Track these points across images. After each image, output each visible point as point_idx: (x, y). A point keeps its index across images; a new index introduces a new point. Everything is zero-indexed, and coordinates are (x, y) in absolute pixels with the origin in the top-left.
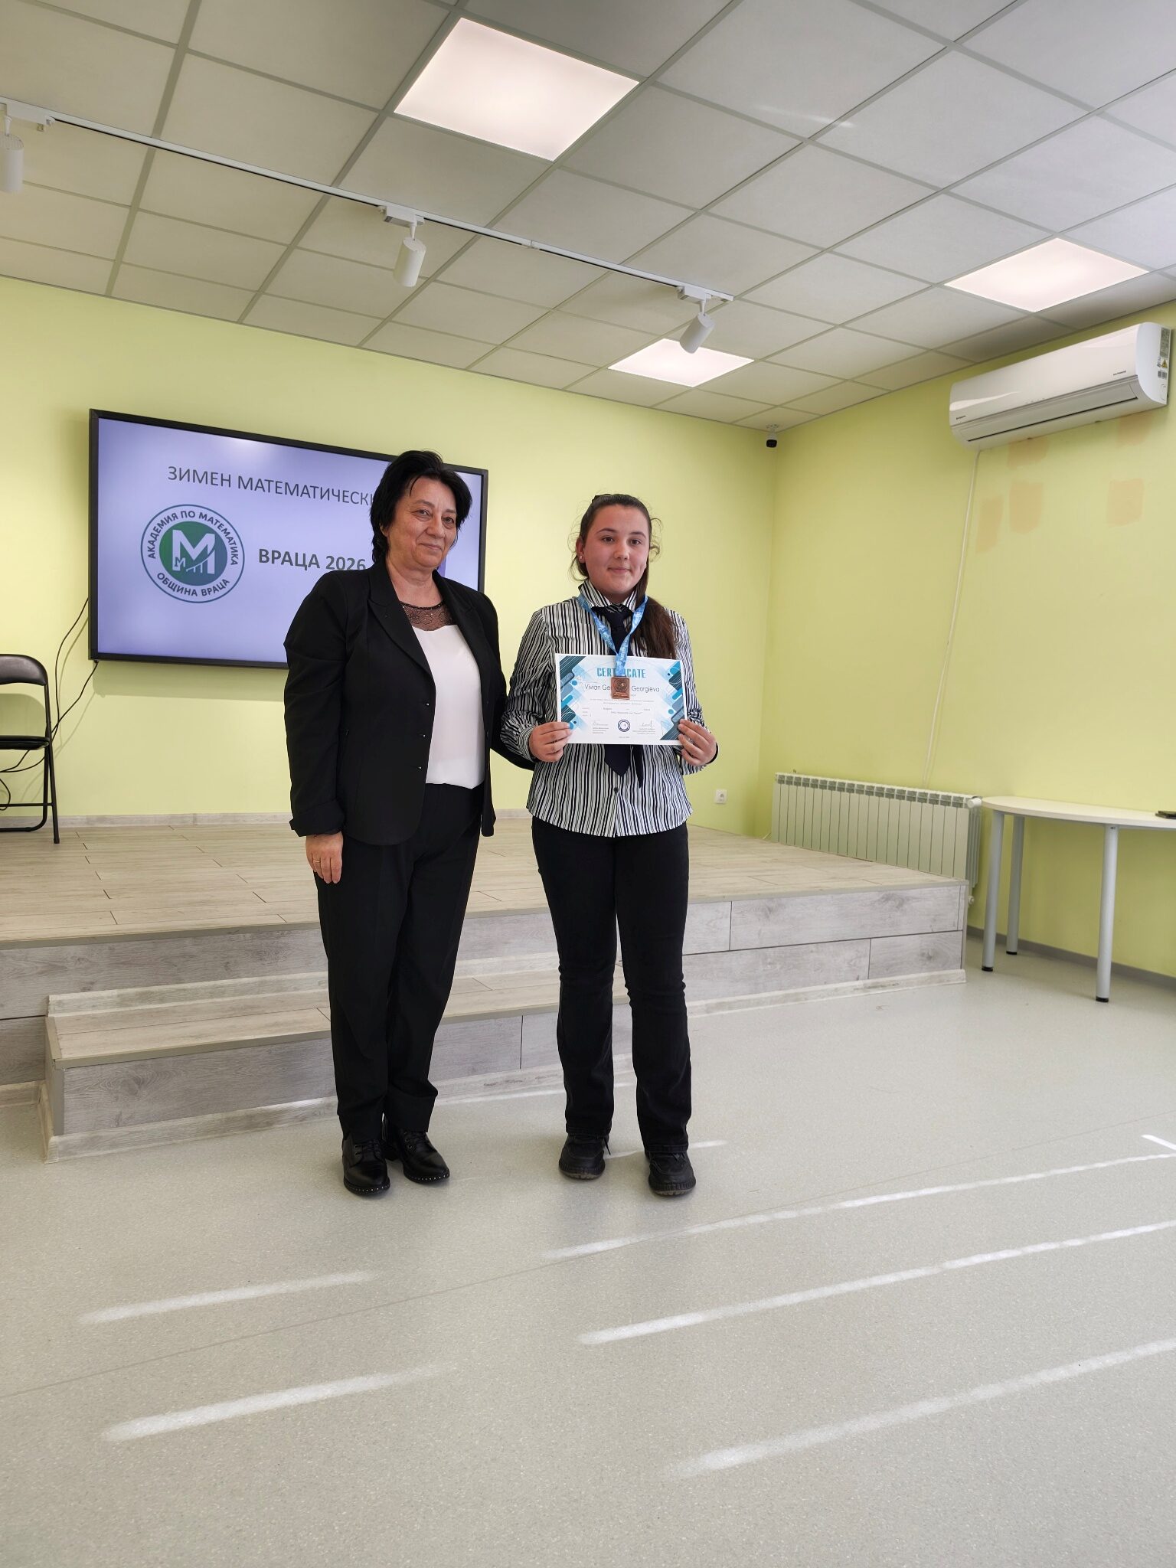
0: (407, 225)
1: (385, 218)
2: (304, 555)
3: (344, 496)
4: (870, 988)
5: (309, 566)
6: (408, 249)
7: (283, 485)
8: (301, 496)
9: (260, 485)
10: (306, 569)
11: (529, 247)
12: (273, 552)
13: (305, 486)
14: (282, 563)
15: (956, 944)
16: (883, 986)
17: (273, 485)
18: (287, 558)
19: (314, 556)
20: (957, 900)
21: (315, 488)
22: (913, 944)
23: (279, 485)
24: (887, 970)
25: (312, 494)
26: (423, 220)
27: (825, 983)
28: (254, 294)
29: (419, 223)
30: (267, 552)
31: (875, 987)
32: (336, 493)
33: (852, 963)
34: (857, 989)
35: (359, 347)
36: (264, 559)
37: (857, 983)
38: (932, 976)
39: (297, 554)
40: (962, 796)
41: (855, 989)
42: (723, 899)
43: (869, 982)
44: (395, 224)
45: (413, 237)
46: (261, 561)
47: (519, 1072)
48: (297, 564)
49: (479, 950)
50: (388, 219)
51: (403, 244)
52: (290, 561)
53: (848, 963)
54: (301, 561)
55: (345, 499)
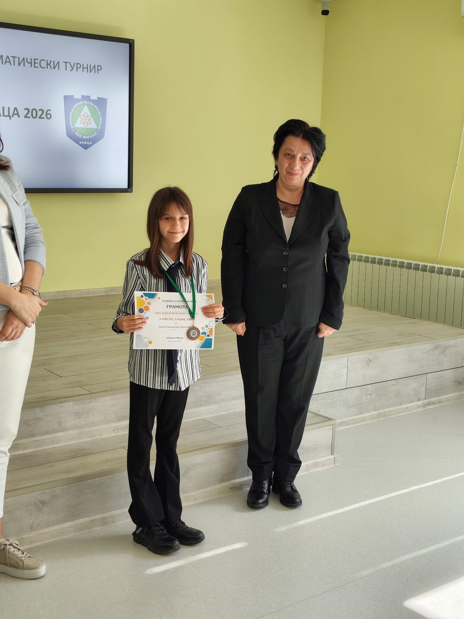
2: (9, 108)
3: (35, 63)
4: (426, 405)
5: (13, 116)
8: (5, 64)
10: (10, 119)
13: (8, 57)
19: (16, 109)
21: (14, 57)
24: (436, 393)
25: (12, 63)
27: (401, 404)
31: (431, 404)
32: (29, 61)
33: (416, 390)
37: (419, 403)
41: (417, 407)
43: (426, 401)
48: (4, 116)
54: (6, 114)
55: (36, 65)
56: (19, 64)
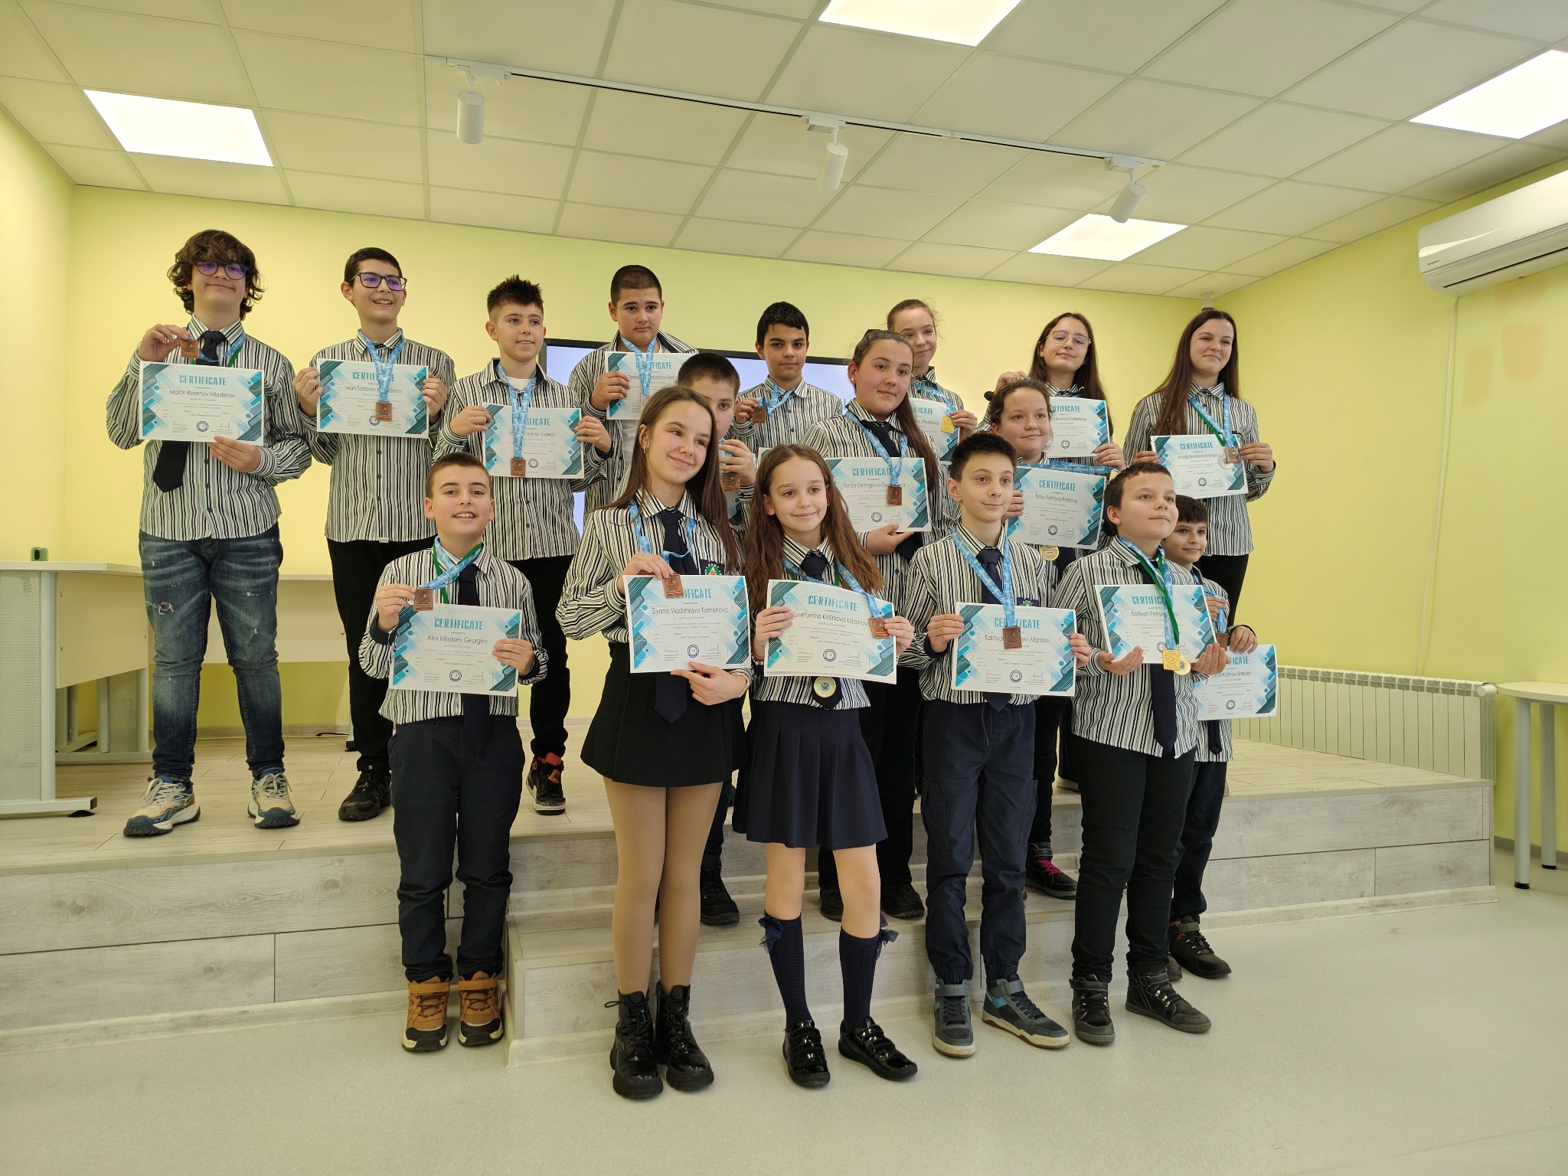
0: (829, 130)
1: (809, 127)
4: (1377, 906)
6: (833, 154)
11: (949, 138)
15: (1481, 856)
16: (1394, 905)
20: (1480, 804)
22: (1426, 855)
24: (1398, 886)
26: (845, 125)
27: (1323, 900)
28: (683, 218)
29: (840, 128)
31: (1383, 905)
33: (1354, 877)
34: (1363, 908)
35: (780, 258)
37: (1361, 901)
38: (1456, 894)
41: (1359, 908)
43: (1377, 899)
44: (817, 131)
45: (835, 141)
51: (826, 150)
53: (1350, 877)
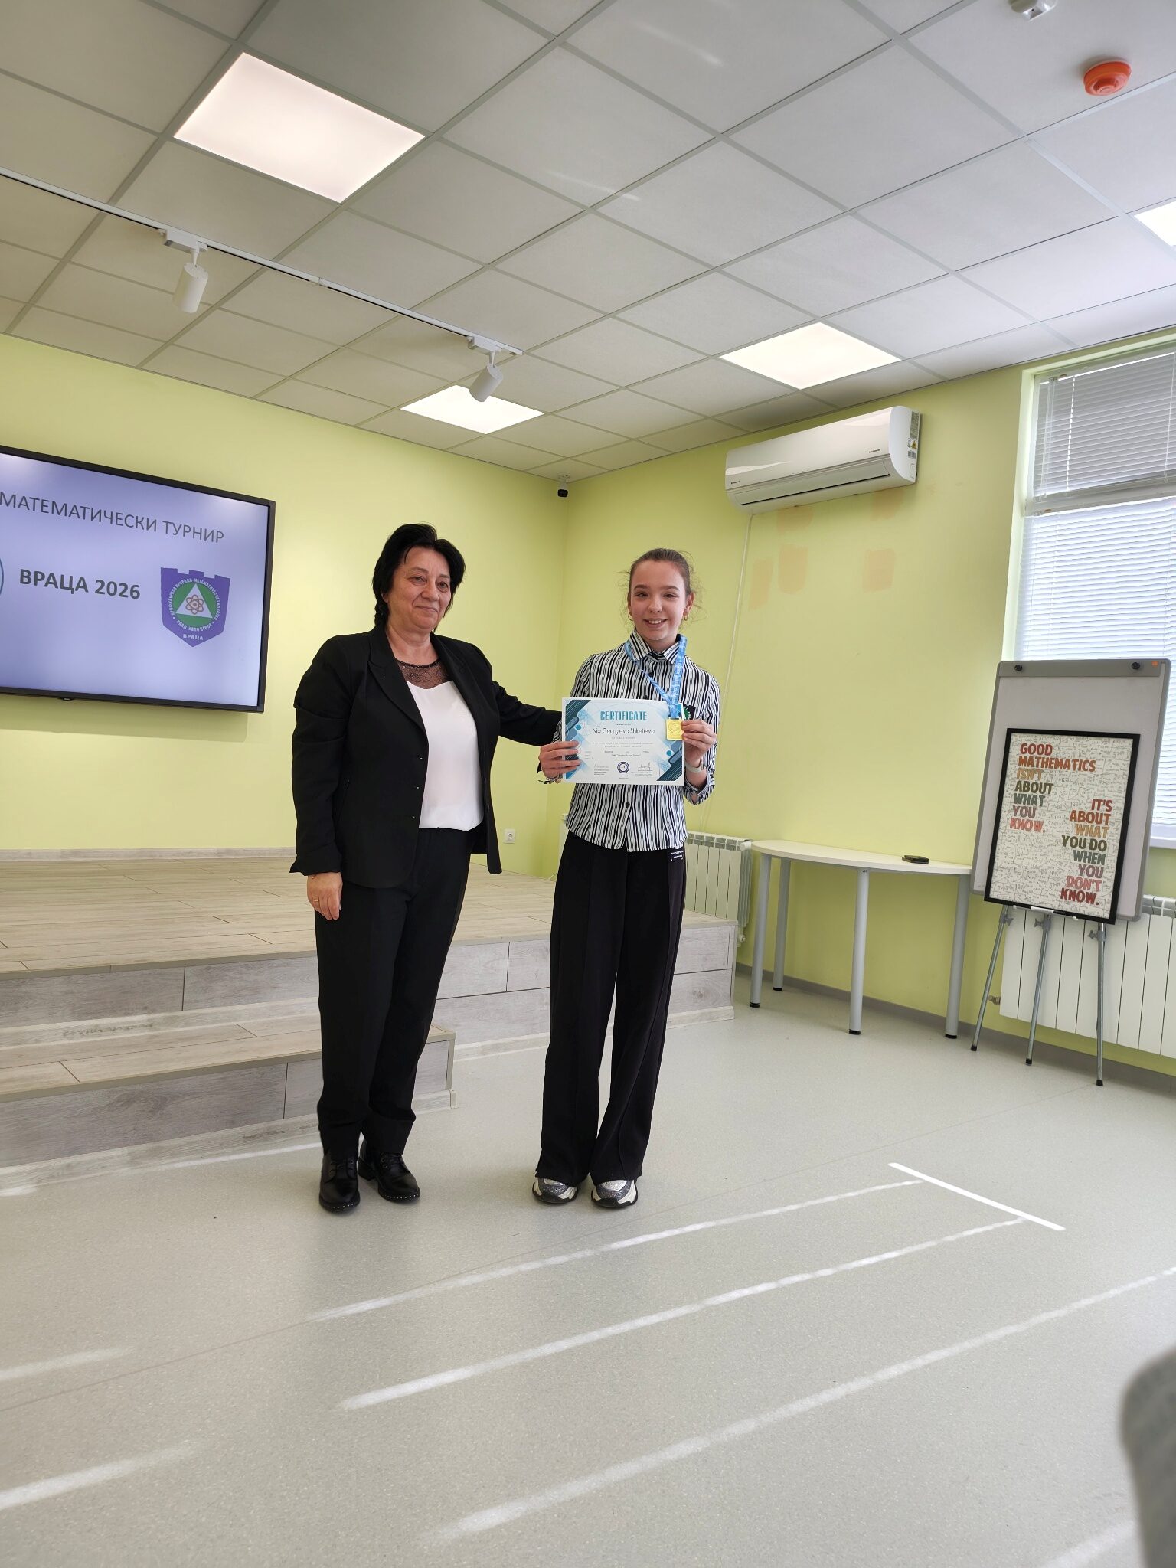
0: (189, 251)
1: (165, 242)
2: (71, 578)
3: (117, 519)
5: (76, 590)
6: (190, 276)
7: (50, 504)
8: (70, 516)
9: (24, 502)
10: (72, 593)
11: (317, 284)
12: (36, 573)
13: (75, 506)
14: (46, 586)
15: (724, 982)
17: (38, 504)
18: (51, 580)
19: (82, 579)
20: (728, 940)
21: (85, 508)
22: (685, 983)
23: (45, 503)
25: (81, 515)
26: (206, 248)
28: (23, 305)
29: (202, 250)
30: (29, 573)
32: (109, 515)
35: (138, 367)
36: (26, 580)
38: (702, 1013)
39: (62, 576)
40: (735, 839)
42: (501, 940)
44: (175, 248)
45: (195, 263)
46: (22, 582)
47: (281, 1122)
48: (62, 587)
49: (246, 995)
50: (168, 243)
51: (184, 270)
52: (55, 583)
54: (66, 584)
55: (119, 522)
56: (92, 519)
